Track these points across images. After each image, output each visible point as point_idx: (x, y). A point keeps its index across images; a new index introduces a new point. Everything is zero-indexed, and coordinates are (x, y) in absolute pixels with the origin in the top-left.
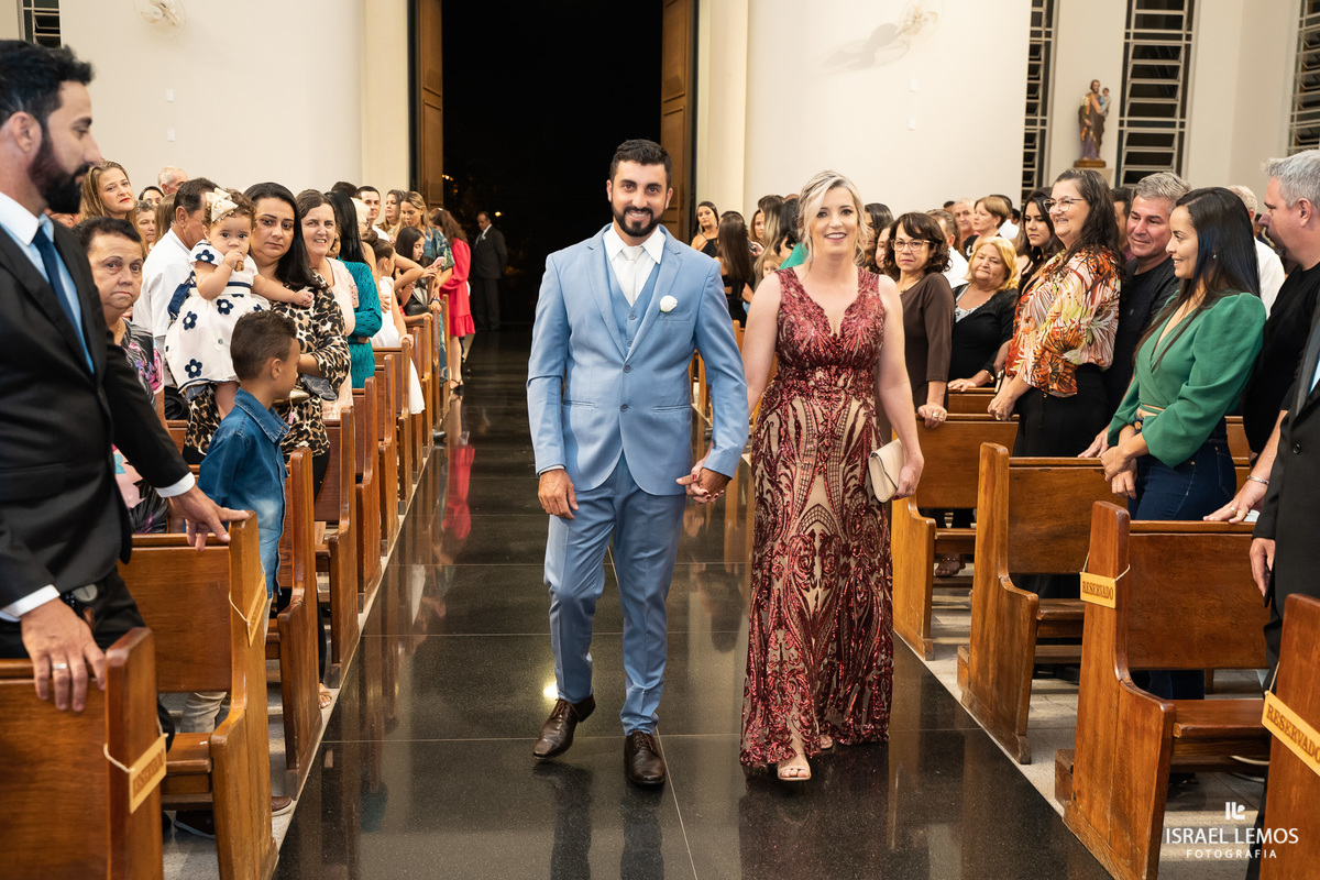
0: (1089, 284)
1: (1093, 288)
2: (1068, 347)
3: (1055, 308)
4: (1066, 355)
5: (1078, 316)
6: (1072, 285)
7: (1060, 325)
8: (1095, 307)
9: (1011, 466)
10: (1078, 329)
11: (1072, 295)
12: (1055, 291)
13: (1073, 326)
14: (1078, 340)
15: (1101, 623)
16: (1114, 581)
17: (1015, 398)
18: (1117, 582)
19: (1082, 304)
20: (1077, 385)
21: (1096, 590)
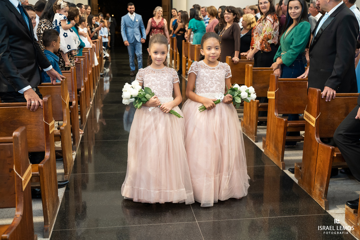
0: (273, 22)
1: (273, 24)
2: (269, 39)
3: (264, 29)
4: (268, 41)
5: (270, 31)
6: (268, 23)
7: (266, 34)
8: (274, 28)
9: (253, 70)
10: (271, 34)
11: (268, 26)
12: (263, 25)
13: (269, 34)
14: (271, 37)
15: (272, 103)
16: (274, 92)
17: (255, 54)
18: (275, 92)
19: (271, 28)
20: (271, 49)
21: (271, 95)
